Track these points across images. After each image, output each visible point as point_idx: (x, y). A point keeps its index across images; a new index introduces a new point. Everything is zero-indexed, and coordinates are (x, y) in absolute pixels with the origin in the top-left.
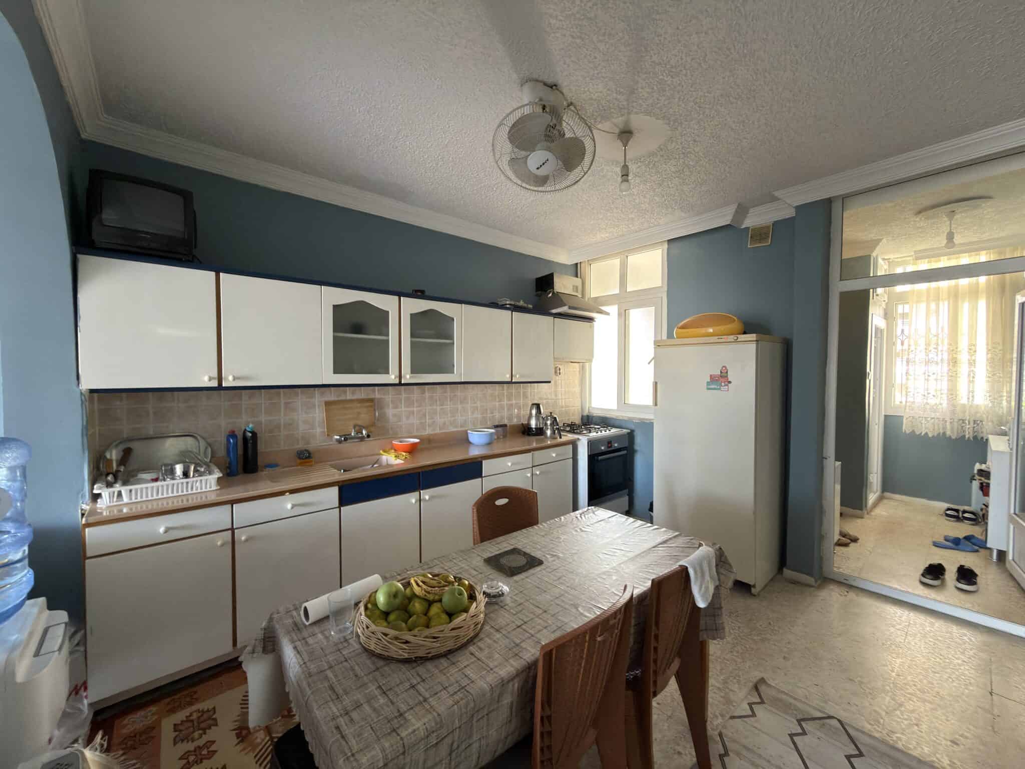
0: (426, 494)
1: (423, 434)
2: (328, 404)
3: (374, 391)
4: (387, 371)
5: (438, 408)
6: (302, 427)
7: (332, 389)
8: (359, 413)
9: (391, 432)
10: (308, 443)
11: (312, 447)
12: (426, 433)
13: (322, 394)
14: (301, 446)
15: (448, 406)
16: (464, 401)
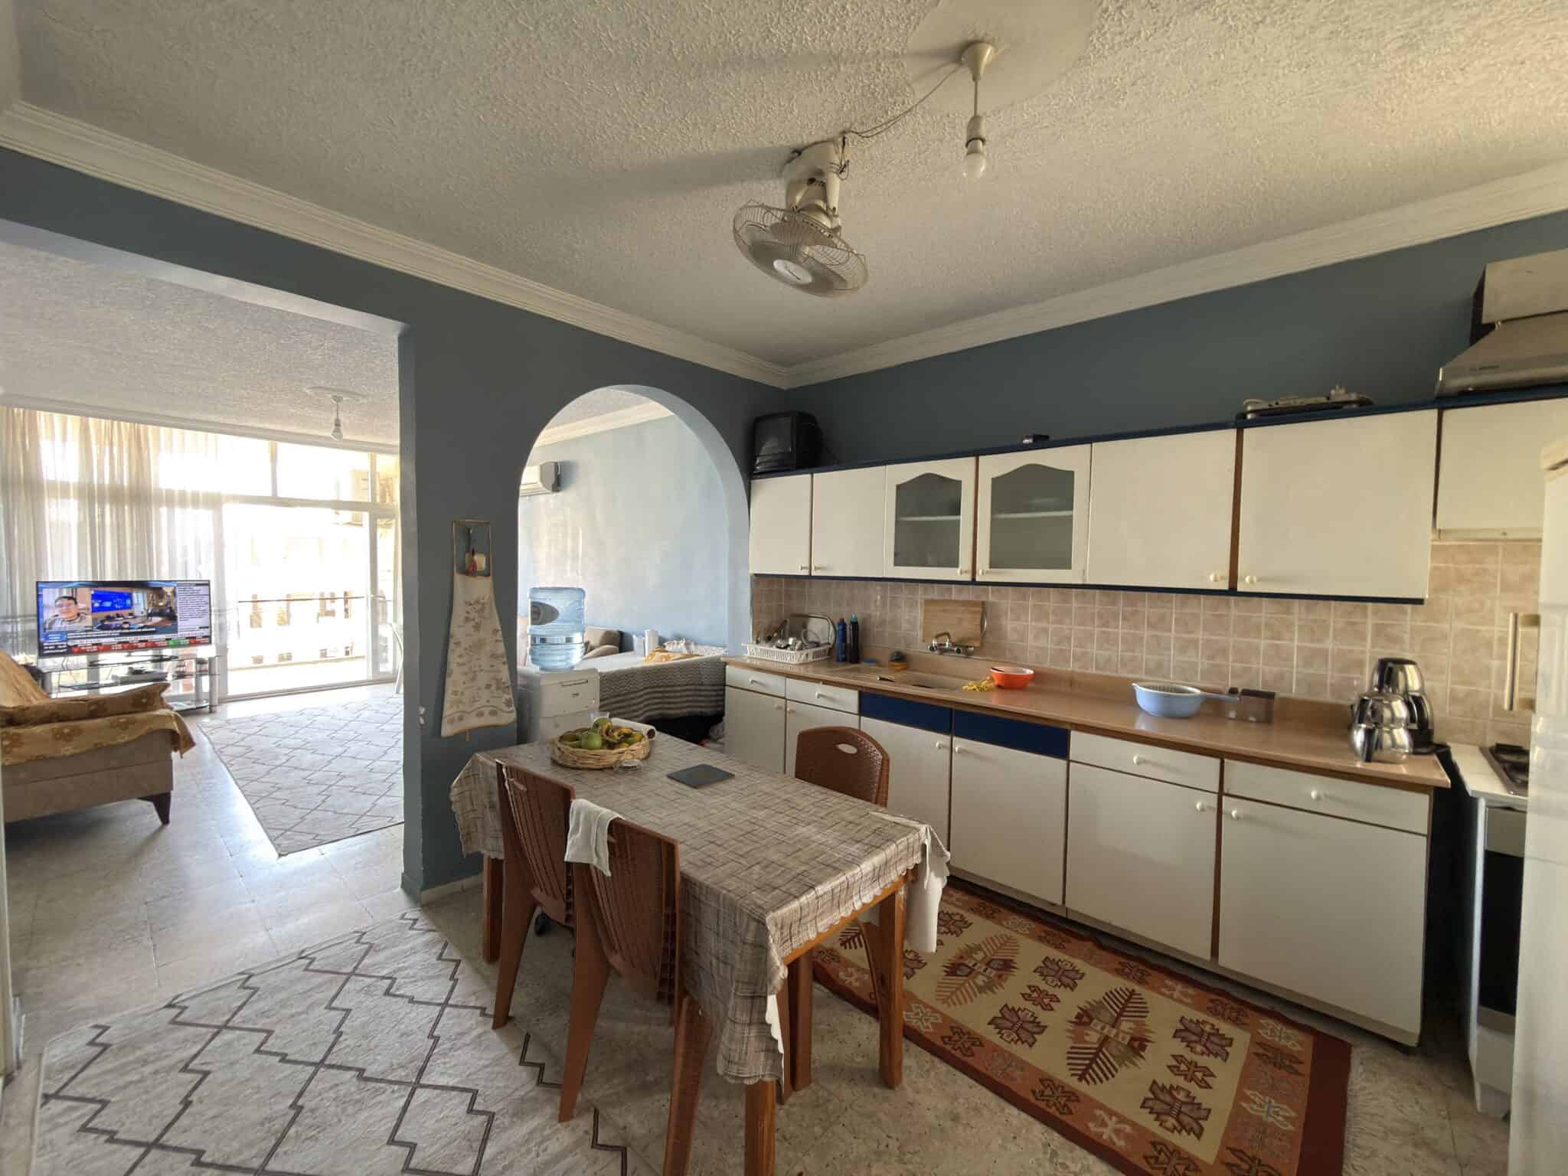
0: (960, 743)
1: (1064, 669)
2: (928, 602)
3: (986, 592)
4: (954, 563)
5: (1097, 630)
6: (905, 626)
7: (936, 585)
8: (960, 620)
9: (1008, 655)
10: (908, 646)
11: (911, 651)
12: (1070, 669)
13: (925, 591)
14: (902, 648)
15: (1121, 630)
16: (1160, 623)
